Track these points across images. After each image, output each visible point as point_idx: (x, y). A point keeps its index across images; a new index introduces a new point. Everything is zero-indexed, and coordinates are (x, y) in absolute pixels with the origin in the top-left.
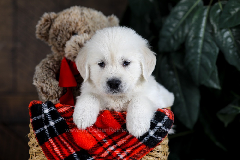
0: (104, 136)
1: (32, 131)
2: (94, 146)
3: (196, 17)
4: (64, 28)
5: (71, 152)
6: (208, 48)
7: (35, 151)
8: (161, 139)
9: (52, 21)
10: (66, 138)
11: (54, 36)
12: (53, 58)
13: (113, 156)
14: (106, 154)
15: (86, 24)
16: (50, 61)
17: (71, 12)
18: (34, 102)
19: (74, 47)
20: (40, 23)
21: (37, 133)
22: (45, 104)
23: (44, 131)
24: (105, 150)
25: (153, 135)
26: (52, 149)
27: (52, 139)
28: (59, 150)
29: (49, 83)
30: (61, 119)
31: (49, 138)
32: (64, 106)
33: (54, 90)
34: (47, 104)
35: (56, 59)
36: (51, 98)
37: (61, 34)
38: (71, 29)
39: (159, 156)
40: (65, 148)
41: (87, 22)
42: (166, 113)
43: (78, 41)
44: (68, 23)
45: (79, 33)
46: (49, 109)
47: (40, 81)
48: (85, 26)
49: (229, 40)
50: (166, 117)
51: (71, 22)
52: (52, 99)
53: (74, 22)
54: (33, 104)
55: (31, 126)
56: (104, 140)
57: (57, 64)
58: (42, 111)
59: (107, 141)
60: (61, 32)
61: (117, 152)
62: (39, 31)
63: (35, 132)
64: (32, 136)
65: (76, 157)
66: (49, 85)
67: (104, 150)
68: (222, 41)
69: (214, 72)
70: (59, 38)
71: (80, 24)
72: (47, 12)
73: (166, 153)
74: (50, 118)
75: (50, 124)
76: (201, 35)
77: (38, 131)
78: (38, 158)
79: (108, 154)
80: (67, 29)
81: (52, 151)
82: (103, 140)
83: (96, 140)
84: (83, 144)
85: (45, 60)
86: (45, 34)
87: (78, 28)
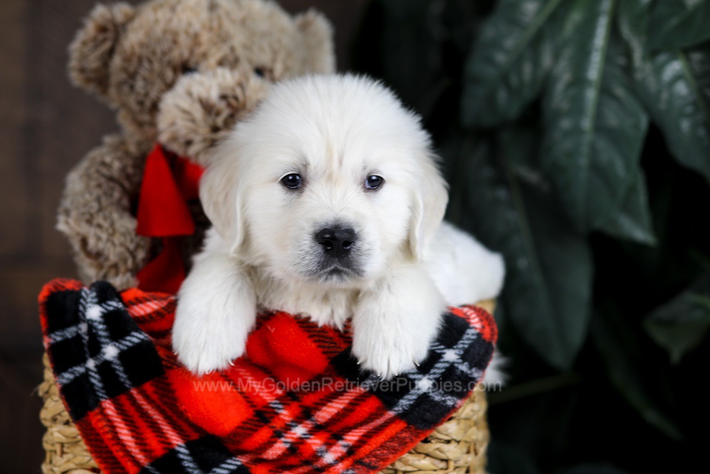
1: (49, 374)
2: (243, 422)
3: (575, 17)
4: (154, 53)
5: (170, 444)
6: (612, 119)
7: (58, 437)
8: (455, 404)
9: (120, 29)
10: (155, 397)
12: (122, 148)
13: (301, 454)
14: (280, 447)
16: (112, 156)
18: (56, 283)
19: (185, 112)
20: (82, 36)
21: (65, 381)
22: (90, 290)
23: (86, 376)
24: (278, 435)
26: (112, 432)
27: (110, 402)
28: (133, 437)
29: (106, 224)
30: (139, 338)
31: (102, 397)
32: (148, 297)
33: (122, 245)
34: (97, 292)
35: (133, 149)
39: (450, 456)
40: (154, 431)
41: (227, 34)
42: (469, 319)
43: (198, 90)
44: (169, 37)
45: (203, 66)
46: (101, 306)
47: (78, 219)
48: (223, 46)
49: (682, 89)
50: (471, 334)
53: (187, 33)
54: (53, 290)
56: (275, 406)
58: (80, 314)
59: (283, 409)
61: (315, 444)
63: (60, 380)
64: (51, 391)
65: (185, 458)
67: (273, 437)
68: (659, 92)
69: (632, 190)
70: (139, 84)
71: (205, 37)
74: (106, 334)
75: (104, 354)
76: (594, 72)
77: (68, 376)
78: (69, 461)
79: (288, 449)
80: (164, 53)
82: (271, 405)
83: (250, 404)
84: (206, 418)
85: (96, 154)
86: (96, 70)
87: (199, 51)
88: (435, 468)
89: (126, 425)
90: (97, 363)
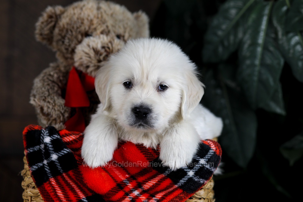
0: (126, 176)
1: (26, 166)
2: (112, 189)
3: (253, 16)
4: (73, 28)
5: (80, 197)
6: (268, 61)
7: (30, 194)
8: (204, 182)
9: (58, 17)
10: (73, 177)
11: (59, 37)
12: (58, 68)
14: (127, 200)
15: (104, 22)
16: (54, 72)
17: (84, 6)
18: (31, 127)
20: (41, 20)
21: (34, 169)
22: (45, 130)
23: (43, 167)
24: (127, 194)
25: (193, 176)
26: (54, 192)
27: (53, 179)
28: (63, 194)
29: (52, 102)
30: (67, 151)
31: (50, 177)
32: (71, 134)
33: (58, 110)
34: (48, 131)
35: (62, 69)
36: (54, 122)
37: (70, 35)
38: (83, 28)
40: (72, 192)
41: (105, 20)
42: (210, 145)
43: (92, 44)
44: (80, 21)
45: (94, 34)
46: (50, 137)
47: (39, 99)
48: (103, 25)
49: (299, 48)
50: (211, 152)
52: (56, 123)
53: (88, 19)
54: (29, 129)
55: (25, 161)
56: (126, 182)
57: (63, 76)
58: (41, 140)
59: (129, 183)
60: (70, 33)
61: (143, 199)
62: (40, 30)
64: (27, 174)
66: (52, 104)
67: (124, 195)
68: (289, 49)
69: (276, 91)
70: (67, 41)
71: (95, 21)
72: (51, 5)
73: (211, 200)
74: (52, 149)
76: (261, 41)
77: (35, 167)
79: (131, 201)
80: (77, 28)
81: (54, 195)
82: (124, 181)
83: (115, 181)
84: (96, 186)
85: (47, 71)
86: (47, 35)
87: (93, 27)
89: (60, 189)
90: (48, 162)
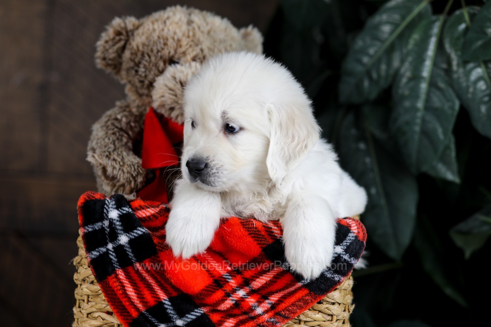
1: (82, 252)
2: (206, 287)
3: (416, 36)
4: (152, 51)
5: (159, 298)
6: (437, 101)
7: (86, 292)
8: (340, 279)
9: (130, 34)
11: (132, 64)
12: (128, 109)
13: (242, 308)
15: (197, 43)
16: (121, 114)
17: (168, 18)
18: (89, 194)
19: (170, 89)
21: (93, 256)
22: (111, 200)
23: (107, 253)
24: (228, 295)
26: (122, 289)
27: (121, 271)
28: (135, 293)
30: (142, 232)
31: (117, 267)
32: (148, 206)
33: (128, 173)
34: (115, 201)
36: (122, 188)
37: (146, 61)
38: (166, 52)
39: (335, 312)
40: (149, 290)
41: (199, 40)
42: (351, 227)
44: (162, 41)
45: (182, 60)
46: (118, 210)
47: (101, 155)
48: (196, 48)
49: (482, 85)
50: (351, 236)
51: (167, 39)
53: (173, 39)
54: (87, 198)
55: (80, 242)
56: (227, 277)
58: (104, 214)
59: (231, 279)
60: (147, 58)
61: (251, 302)
62: (103, 52)
63: (90, 256)
64: (82, 262)
65: (169, 307)
66: (119, 163)
67: (224, 296)
68: (468, 87)
69: (447, 148)
70: (142, 70)
71: (184, 42)
72: (120, 16)
73: (348, 306)
74: (121, 228)
75: (119, 240)
76: (426, 73)
77: (95, 253)
78: (92, 306)
79: (234, 304)
82: (224, 276)
83: (211, 275)
84: (183, 283)
85: (111, 112)
86: (113, 59)
87: (181, 50)
88: (325, 320)
89: (131, 285)
90: (114, 246)
